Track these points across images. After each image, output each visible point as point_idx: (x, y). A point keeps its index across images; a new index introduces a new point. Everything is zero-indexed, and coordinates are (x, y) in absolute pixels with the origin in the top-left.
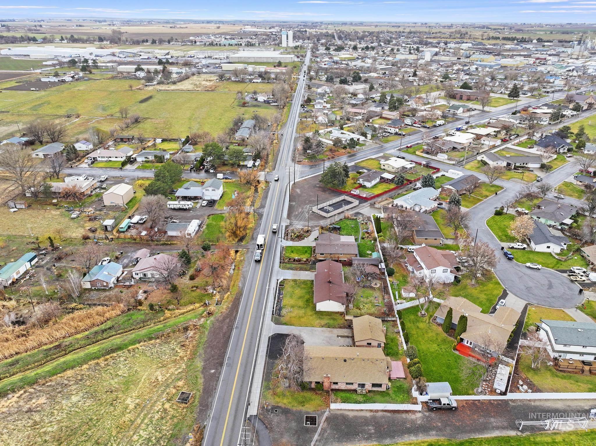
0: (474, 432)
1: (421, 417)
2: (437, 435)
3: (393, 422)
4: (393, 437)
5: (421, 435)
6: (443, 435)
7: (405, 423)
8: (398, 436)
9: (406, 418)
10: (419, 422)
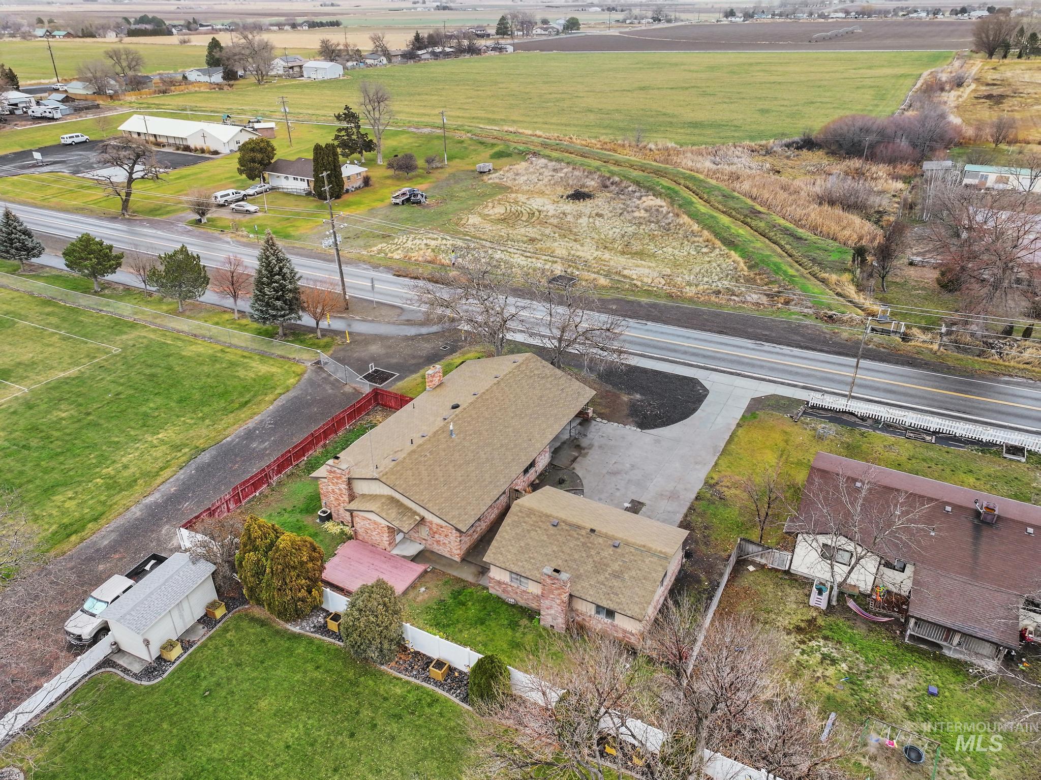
3: (227, 483)
4: (202, 468)
7: (201, 502)
10: (165, 529)
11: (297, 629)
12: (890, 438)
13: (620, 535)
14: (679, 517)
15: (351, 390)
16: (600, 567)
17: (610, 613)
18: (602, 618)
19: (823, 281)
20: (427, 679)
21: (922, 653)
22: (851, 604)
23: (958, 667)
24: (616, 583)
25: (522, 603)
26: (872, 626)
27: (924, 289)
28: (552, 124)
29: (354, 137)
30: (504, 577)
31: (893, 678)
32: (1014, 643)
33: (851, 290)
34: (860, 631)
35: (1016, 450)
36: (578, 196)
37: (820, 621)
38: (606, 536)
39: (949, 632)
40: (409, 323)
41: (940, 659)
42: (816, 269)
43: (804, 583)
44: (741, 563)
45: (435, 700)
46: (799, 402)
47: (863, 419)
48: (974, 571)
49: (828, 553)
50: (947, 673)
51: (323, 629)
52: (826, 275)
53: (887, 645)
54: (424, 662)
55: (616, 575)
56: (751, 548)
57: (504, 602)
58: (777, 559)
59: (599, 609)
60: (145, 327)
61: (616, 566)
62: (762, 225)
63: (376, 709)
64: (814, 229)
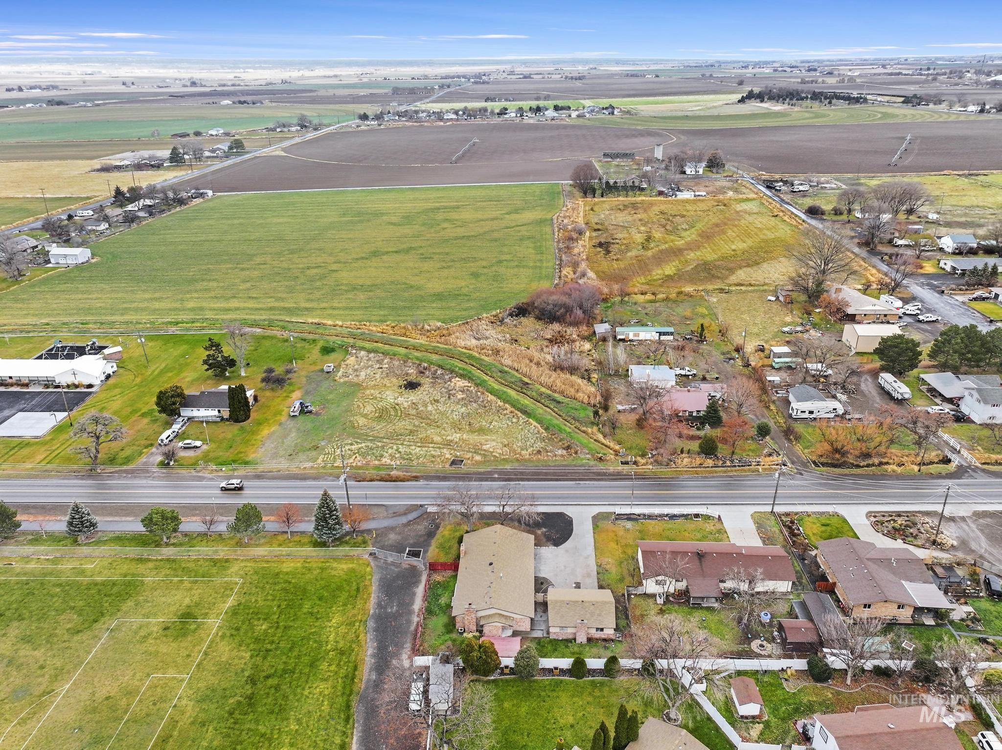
0: (364, 731)
1: (402, 666)
2: (369, 680)
3: (399, 633)
4: (376, 630)
5: (373, 661)
6: (367, 688)
7: (396, 645)
8: (376, 636)
9: (403, 648)
10: (394, 662)
11: (492, 678)
12: (653, 522)
13: (593, 600)
14: (596, 584)
15: (408, 566)
16: (592, 614)
17: (602, 630)
18: (599, 632)
19: (584, 432)
20: (554, 675)
21: (697, 608)
22: (671, 599)
23: (709, 609)
24: (600, 618)
25: (565, 638)
26: (679, 604)
27: (631, 429)
28: (339, 308)
29: (219, 359)
30: (557, 630)
31: (692, 619)
32: (721, 595)
33: (600, 437)
34: (676, 607)
35: (697, 516)
36: (412, 386)
37: (664, 608)
38: (589, 602)
39: (703, 598)
40: (396, 514)
41: (702, 608)
42: (577, 424)
43: (653, 596)
44: (629, 595)
45: (561, 682)
46: (611, 513)
47: (639, 515)
48: (703, 575)
49: (658, 583)
50: (705, 612)
51: (502, 674)
52: (584, 429)
53: (686, 609)
54: (550, 671)
55: (599, 615)
56: (630, 589)
57: (558, 640)
58: (640, 590)
59: (597, 629)
60: (236, 560)
61: (598, 612)
62: (534, 394)
63: (545, 691)
64: (562, 393)
